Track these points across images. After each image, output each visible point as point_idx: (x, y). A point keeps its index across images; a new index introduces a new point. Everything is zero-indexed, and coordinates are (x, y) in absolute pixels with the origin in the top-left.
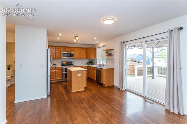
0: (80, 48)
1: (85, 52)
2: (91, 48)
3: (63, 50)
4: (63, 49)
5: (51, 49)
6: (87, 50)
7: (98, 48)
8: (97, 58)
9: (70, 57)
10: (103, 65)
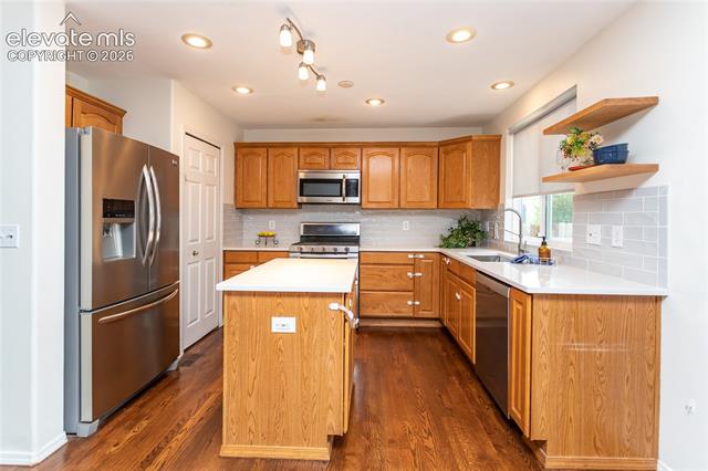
0: (399, 145)
1: (427, 168)
2: (468, 139)
3: (302, 160)
4: (306, 156)
5: (247, 158)
6: (442, 156)
7: (516, 132)
8: (509, 201)
9: (339, 200)
10: (545, 256)
